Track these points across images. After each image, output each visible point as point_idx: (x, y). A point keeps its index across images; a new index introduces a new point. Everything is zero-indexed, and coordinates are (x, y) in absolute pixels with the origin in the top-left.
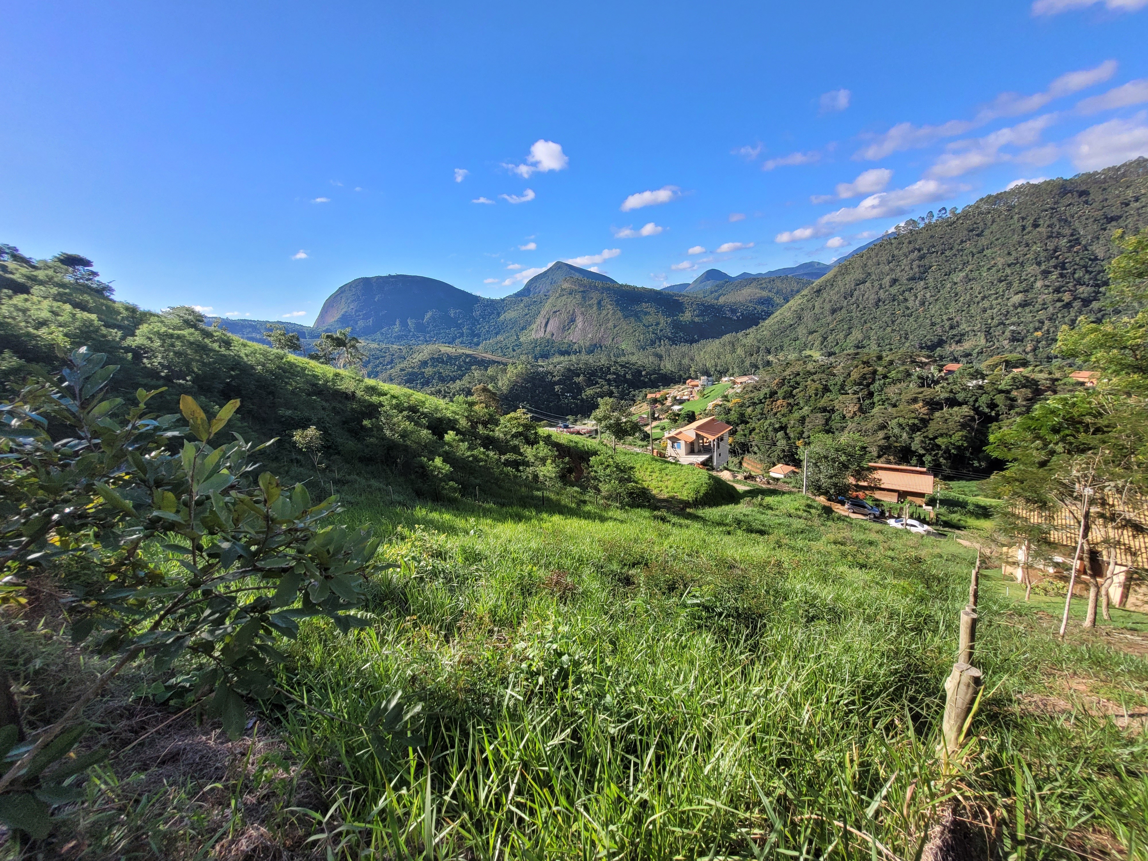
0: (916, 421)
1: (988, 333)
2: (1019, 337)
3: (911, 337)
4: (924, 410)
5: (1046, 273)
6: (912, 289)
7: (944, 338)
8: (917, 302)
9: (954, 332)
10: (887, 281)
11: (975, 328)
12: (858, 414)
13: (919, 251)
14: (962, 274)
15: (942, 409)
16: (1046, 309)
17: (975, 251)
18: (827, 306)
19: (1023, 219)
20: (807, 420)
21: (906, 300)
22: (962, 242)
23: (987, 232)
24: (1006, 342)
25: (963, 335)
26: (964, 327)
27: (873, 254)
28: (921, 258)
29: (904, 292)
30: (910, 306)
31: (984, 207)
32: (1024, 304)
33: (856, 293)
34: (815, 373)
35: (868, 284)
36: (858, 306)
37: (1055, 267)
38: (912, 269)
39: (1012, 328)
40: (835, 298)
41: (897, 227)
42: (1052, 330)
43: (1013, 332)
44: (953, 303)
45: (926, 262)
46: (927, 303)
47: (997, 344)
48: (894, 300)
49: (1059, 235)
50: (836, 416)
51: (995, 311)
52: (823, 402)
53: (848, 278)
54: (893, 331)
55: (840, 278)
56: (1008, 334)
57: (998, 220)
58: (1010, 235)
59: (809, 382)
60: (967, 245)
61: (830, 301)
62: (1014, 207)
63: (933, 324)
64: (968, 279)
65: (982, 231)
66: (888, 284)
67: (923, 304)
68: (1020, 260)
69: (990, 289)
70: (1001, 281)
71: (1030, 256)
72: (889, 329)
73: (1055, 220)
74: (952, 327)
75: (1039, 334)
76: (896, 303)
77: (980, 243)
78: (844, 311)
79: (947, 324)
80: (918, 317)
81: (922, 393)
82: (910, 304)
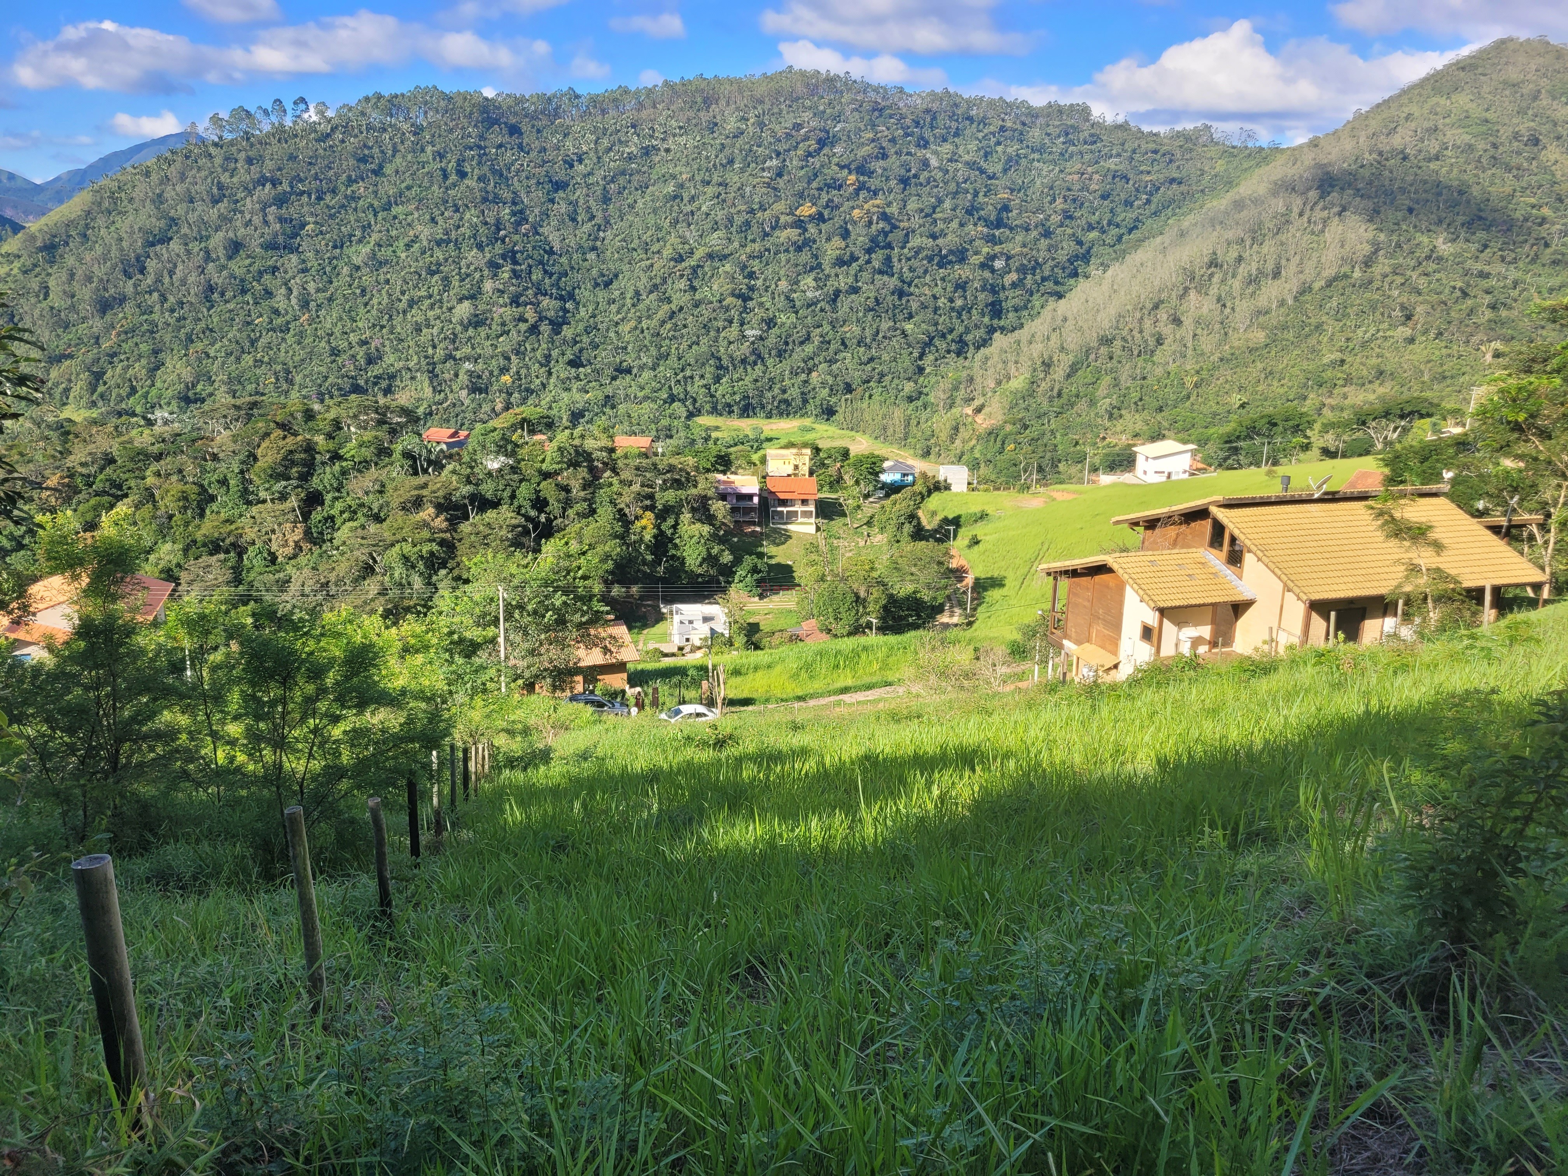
0: (435, 547)
1: (433, 375)
2: (481, 383)
3: (298, 379)
4: (440, 522)
5: (494, 266)
6: (274, 269)
7: (361, 382)
8: (294, 301)
9: (376, 370)
10: (217, 241)
11: (411, 364)
12: (306, 546)
13: (275, 183)
14: (365, 250)
15: (467, 519)
16: (508, 333)
17: (376, 204)
18: (85, 293)
19: (441, 155)
20: (184, 576)
21: (269, 294)
22: (350, 181)
23: (389, 169)
24: (464, 393)
25: (392, 377)
26: (389, 358)
27: (173, 172)
28: (281, 201)
29: (261, 273)
30: (282, 306)
31: (375, 117)
32: (477, 322)
33: (152, 265)
34: (159, 457)
35: (175, 246)
36: (164, 299)
37: (504, 257)
38: (266, 223)
39: (468, 366)
40: (100, 272)
41: (216, 120)
42: (523, 372)
43: (470, 373)
44: (362, 310)
45: (292, 211)
46: (313, 304)
47: (450, 396)
48: (244, 292)
49: (497, 200)
50: (253, 558)
51: (435, 331)
52: (208, 528)
53: (123, 225)
54: (258, 363)
55: (101, 221)
56: (463, 378)
57: (401, 148)
58: (426, 183)
59: (150, 480)
60: (360, 188)
61: (89, 279)
62: (422, 129)
63: (335, 352)
64: (377, 263)
65: (381, 167)
66: (221, 253)
67: (305, 304)
68: (453, 236)
69: (416, 287)
70: (432, 273)
71: (465, 230)
72: (248, 360)
73: (486, 169)
74: (370, 361)
75: (506, 379)
76: (248, 297)
77: (381, 192)
78: (129, 308)
79: (361, 352)
80: (301, 335)
81: (425, 486)
82: (280, 302)
